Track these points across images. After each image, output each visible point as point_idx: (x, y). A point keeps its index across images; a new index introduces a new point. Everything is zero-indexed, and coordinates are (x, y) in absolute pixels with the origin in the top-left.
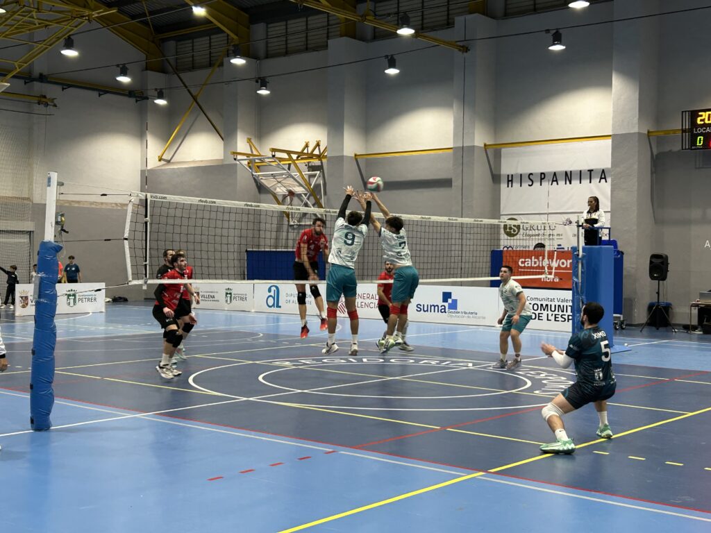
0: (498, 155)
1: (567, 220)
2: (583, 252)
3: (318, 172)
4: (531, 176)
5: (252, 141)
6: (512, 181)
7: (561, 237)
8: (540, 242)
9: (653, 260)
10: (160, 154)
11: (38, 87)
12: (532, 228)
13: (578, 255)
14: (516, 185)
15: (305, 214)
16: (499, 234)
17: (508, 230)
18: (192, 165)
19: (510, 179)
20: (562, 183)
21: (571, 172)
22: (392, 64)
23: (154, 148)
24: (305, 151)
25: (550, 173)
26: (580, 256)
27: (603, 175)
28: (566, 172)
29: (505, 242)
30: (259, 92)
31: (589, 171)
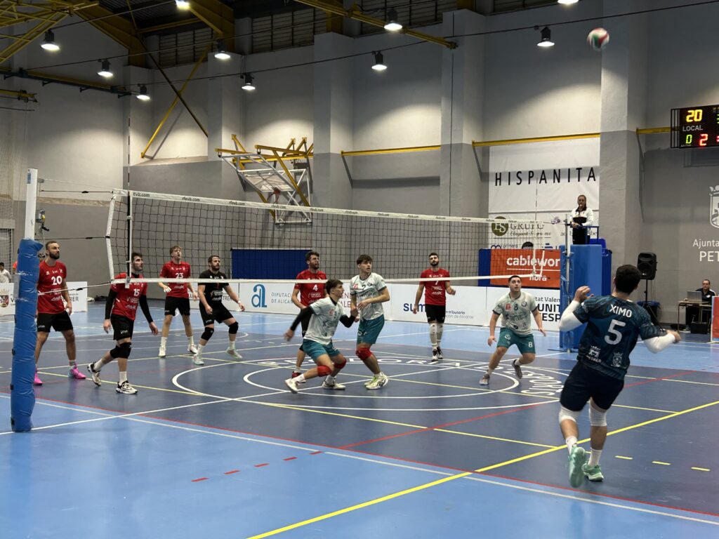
0: (486, 153)
1: (555, 219)
2: (571, 251)
3: (305, 170)
4: (519, 174)
5: (238, 138)
6: (500, 179)
7: (549, 236)
8: (528, 241)
9: (642, 259)
10: (143, 151)
11: (18, 82)
12: (520, 226)
13: (566, 254)
14: (504, 183)
15: (291, 212)
16: (487, 233)
17: (496, 229)
18: (176, 162)
19: (498, 177)
20: (550, 181)
21: (559, 170)
22: (379, 61)
23: (137, 144)
24: (291, 148)
25: (539, 171)
26: (568, 255)
27: (592, 173)
28: (555, 171)
29: (493, 241)
30: (243, 88)
31: (577, 169)
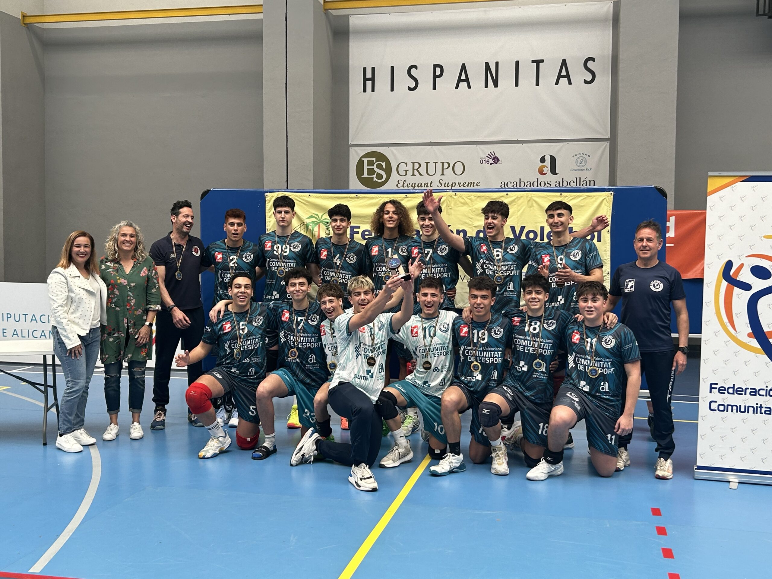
4: (413, 71)
6: (373, 79)
12: (416, 169)
14: (382, 87)
16: (346, 181)
17: (366, 175)
19: (369, 75)
20: (477, 84)
21: (497, 63)
27: (564, 71)
28: (487, 64)
31: (533, 61)
